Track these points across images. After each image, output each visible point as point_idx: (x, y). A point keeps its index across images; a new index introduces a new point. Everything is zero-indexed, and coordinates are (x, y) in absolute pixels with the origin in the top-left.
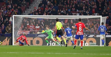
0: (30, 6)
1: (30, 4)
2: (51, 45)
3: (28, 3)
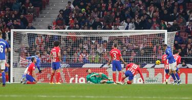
0: (41, 13)
1: (41, 9)
2: (76, 82)
3: (38, 8)
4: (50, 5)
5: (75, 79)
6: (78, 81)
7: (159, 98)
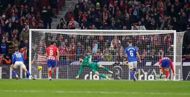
4: (66, 6)
5: (89, 76)
6: (93, 78)
7: (169, 94)
